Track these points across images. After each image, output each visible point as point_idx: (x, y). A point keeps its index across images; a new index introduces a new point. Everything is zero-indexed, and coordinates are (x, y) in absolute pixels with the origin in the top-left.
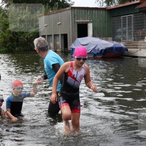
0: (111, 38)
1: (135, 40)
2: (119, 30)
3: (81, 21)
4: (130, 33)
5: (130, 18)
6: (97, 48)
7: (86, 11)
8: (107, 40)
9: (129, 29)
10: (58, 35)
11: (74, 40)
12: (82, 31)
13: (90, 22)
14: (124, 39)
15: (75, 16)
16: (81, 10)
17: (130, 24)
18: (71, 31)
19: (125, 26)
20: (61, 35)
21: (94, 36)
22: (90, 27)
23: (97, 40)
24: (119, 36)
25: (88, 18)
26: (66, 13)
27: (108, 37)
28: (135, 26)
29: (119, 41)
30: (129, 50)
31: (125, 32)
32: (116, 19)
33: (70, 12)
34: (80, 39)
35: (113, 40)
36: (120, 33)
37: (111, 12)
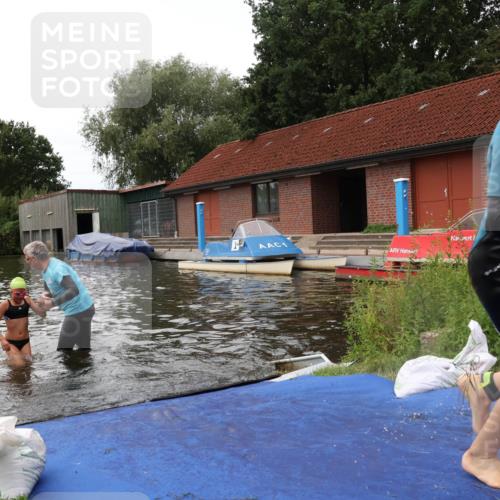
0: (127, 234)
1: (161, 236)
2: (138, 222)
3: (82, 209)
4: (154, 227)
5: (153, 205)
6: (108, 249)
7: (90, 195)
8: (121, 236)
9: (152, 221)
10: (48, 230)
11: (72, 238)
12: (84, 224)
13: (95, 211)
14: (146, 234)
15: (73, 203)
16: (81, 195)
17: (153, 214)
18: (68, 224)
19: (146, 216)
20: (54, 230)
21: (102, 231)
22: (96, 217)
23: (107, 237)
24: (138, 231)
25: (92, 205)
26: (60, 199)
27: (123, 231)
28: (160, 217)
29: (138, 237)
30: (156, 250)
31: (146, 225)
32: (132, 206)
33: (65, 196)
34: (82, 237)
35: (131, 237)
36: (140, 227)
37: (125, 197)
